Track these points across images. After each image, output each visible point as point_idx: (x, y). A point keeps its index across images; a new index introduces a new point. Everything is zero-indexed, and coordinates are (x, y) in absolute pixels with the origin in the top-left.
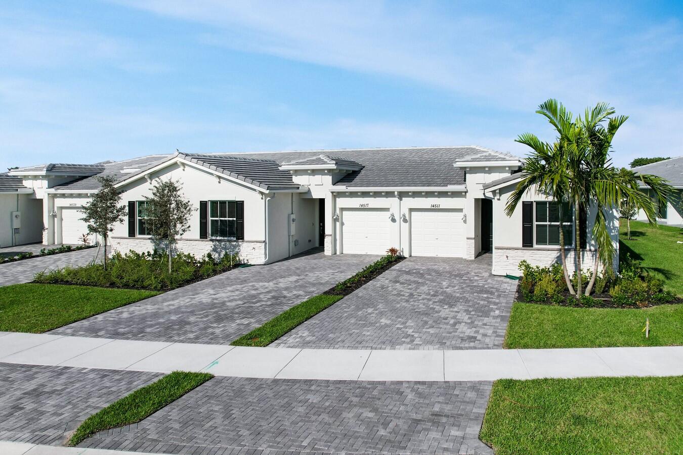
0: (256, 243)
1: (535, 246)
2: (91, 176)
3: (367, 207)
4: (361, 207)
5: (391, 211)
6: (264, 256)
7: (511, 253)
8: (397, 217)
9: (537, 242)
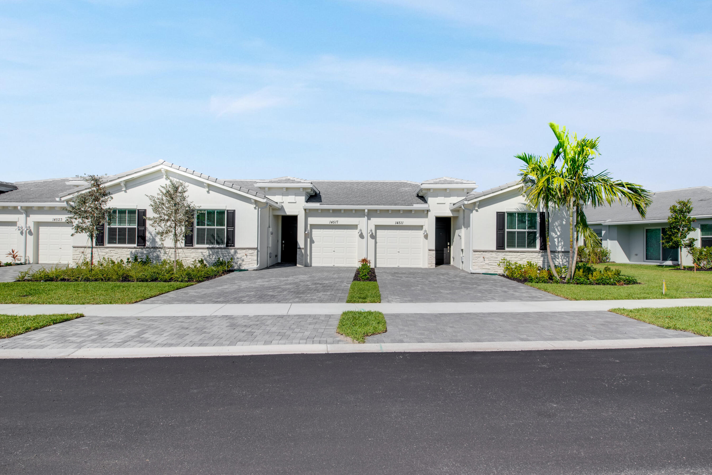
0: (247, 250)
1: (507, 249)
2: (7, 192)
3: (336, 224)
4: (331, 224)
5: (359, 227)
6: (256, 262)
7: (487, 255)
8: (365, 234)
9: (507, 246)
